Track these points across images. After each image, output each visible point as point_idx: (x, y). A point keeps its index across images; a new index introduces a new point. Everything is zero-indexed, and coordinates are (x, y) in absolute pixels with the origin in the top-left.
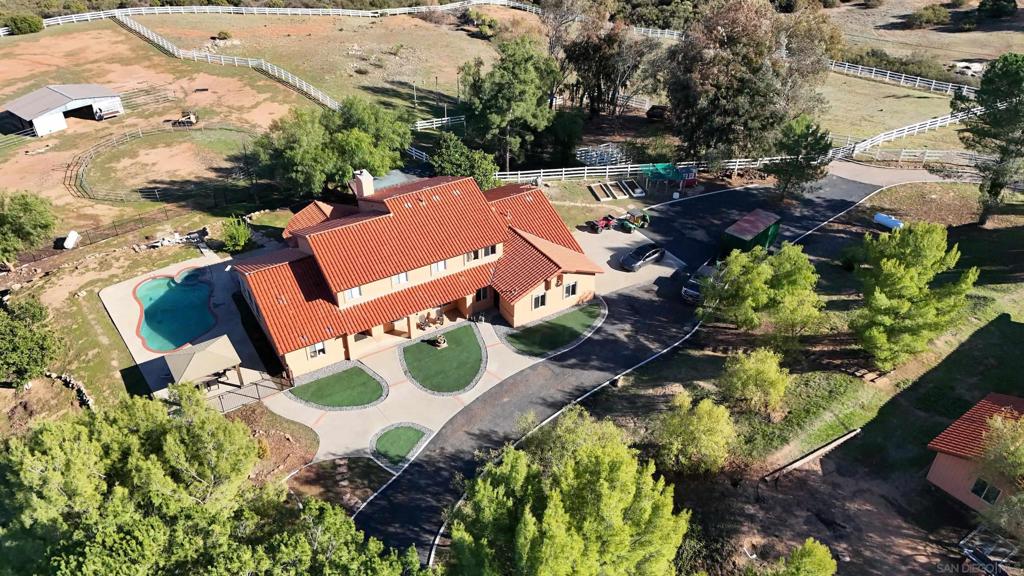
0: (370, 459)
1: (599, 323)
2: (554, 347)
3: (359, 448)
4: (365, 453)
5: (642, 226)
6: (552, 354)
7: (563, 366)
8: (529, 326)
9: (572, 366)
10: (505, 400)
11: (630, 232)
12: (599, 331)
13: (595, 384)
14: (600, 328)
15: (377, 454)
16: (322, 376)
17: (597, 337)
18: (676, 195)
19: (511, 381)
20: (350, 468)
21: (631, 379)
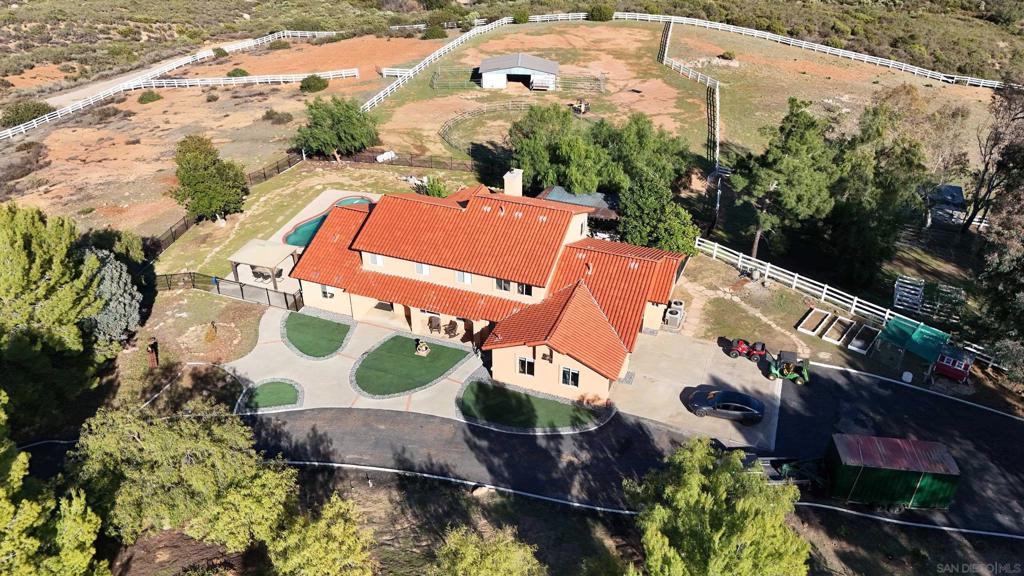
0: (241, 392)
1: (566, 431)
2: (490, 419)
3: (251, 379)
4: (247, 386)
5: (794, 380)
6: (482, 423)
7: (468, 441)
8: (508, 387)
9: (473, 447)
10: (382, 427)
11: (767, 377)
12: (556, 438)
13: (464, 475)
14: (561, 437)
15: (251, 393)
16: (322, 316)
17: (542, 443)
18: (908, 376)
19: (412, 417)
20: (223, 388)
21: (498, 500)
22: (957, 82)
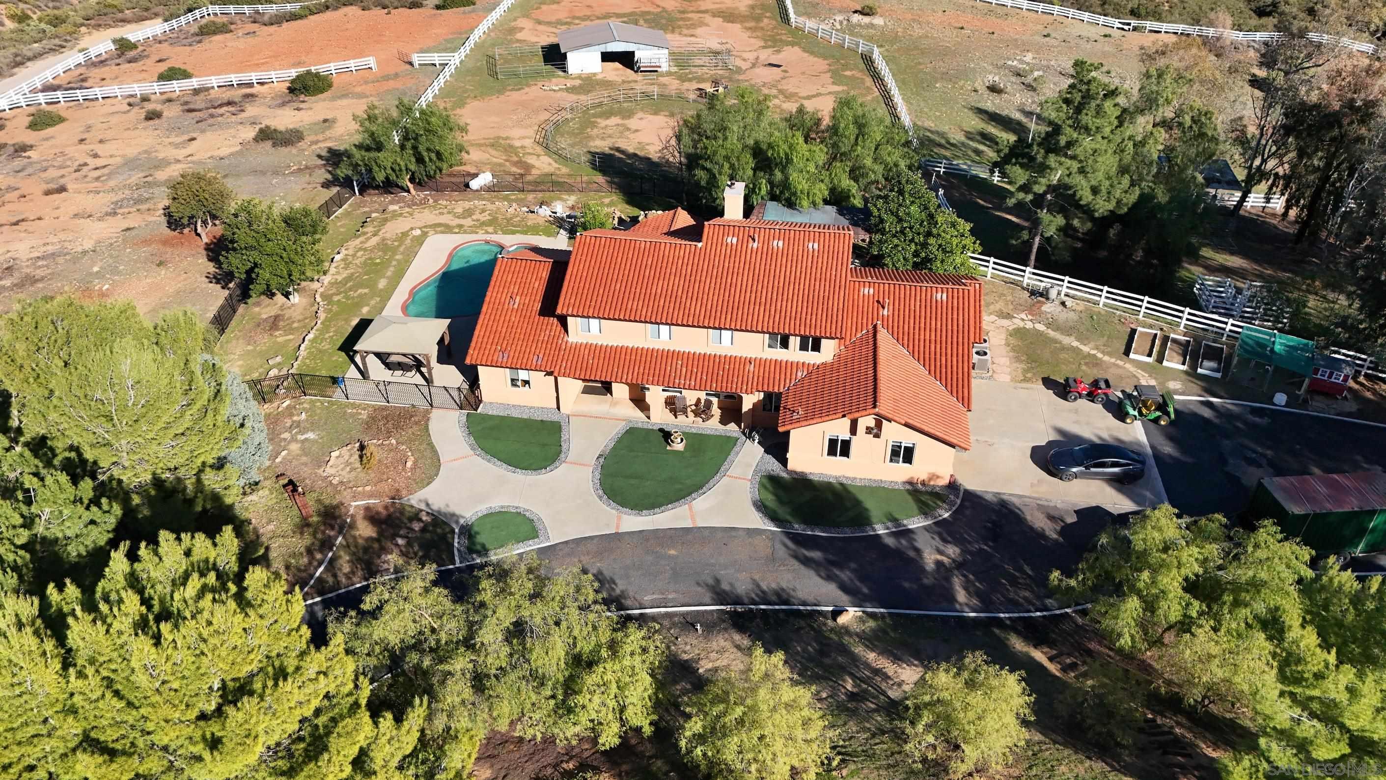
0: (453, 531)
1: (916, 523)
2: (808, 521)
3: (458, 512)
5: (1156, 421)
6: (798, 528)
7: (796, 557)
8: (811, 477)
9: (806, 562)
10: (672, 552)
11: (1123, 421)
12: (907, 533)
13: (810, 599)
14: (910, 531)
15: (468, 531)
16: (515, 414)
17: (890, 541)
18: (1281, 399)
19: (706, 533)
21: (871, 624)
22: (1135, 29)
